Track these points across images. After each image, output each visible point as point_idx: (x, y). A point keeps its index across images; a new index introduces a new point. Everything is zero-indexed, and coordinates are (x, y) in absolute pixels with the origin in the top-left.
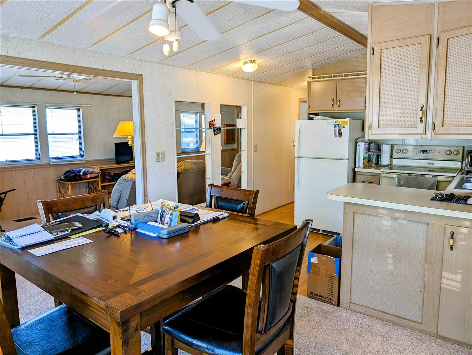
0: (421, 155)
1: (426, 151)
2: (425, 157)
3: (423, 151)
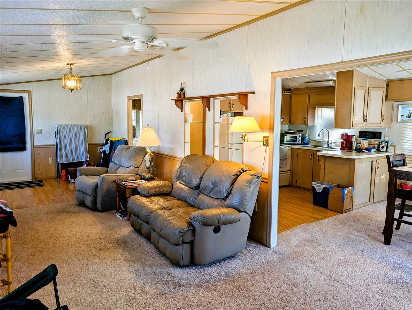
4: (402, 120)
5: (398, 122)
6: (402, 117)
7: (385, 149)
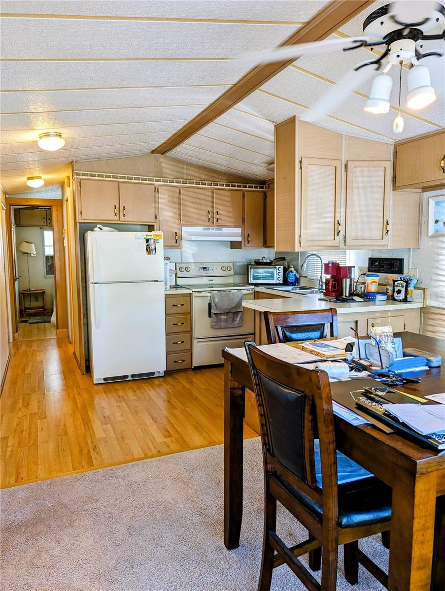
0: (203, 273)
1: (206, 268)
2: (207, 274)
3: (204, 268)
4: (437, 232)
5: (429, 236)
6: (437, 224)
7: (402, 296)
